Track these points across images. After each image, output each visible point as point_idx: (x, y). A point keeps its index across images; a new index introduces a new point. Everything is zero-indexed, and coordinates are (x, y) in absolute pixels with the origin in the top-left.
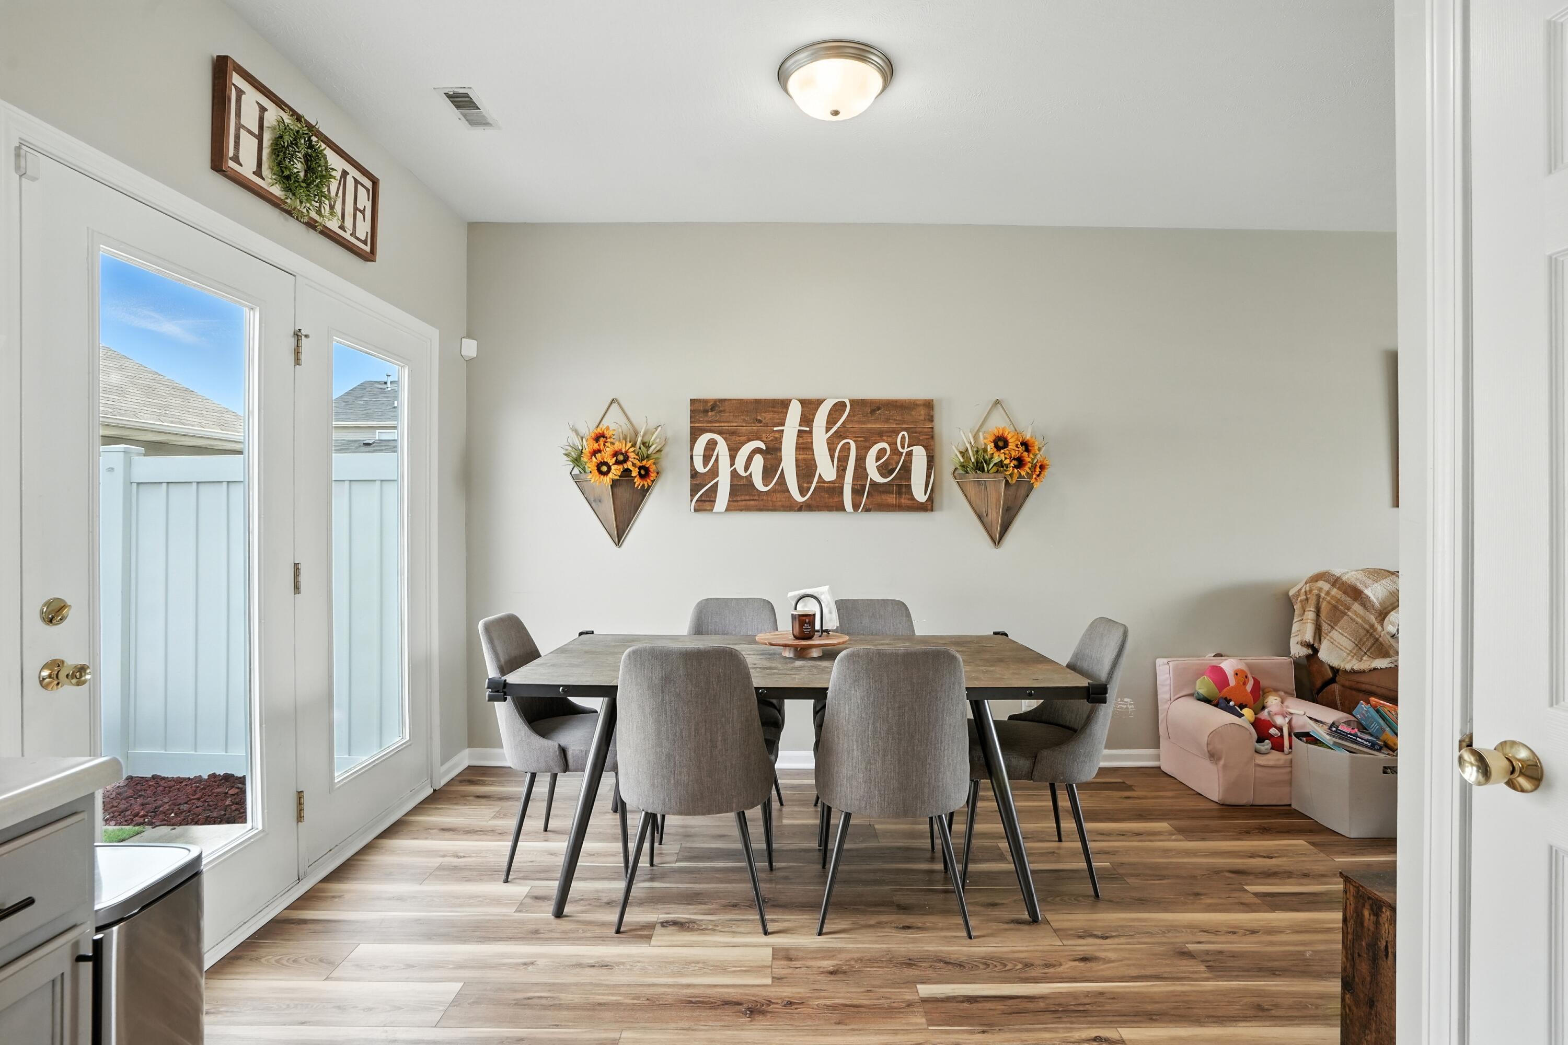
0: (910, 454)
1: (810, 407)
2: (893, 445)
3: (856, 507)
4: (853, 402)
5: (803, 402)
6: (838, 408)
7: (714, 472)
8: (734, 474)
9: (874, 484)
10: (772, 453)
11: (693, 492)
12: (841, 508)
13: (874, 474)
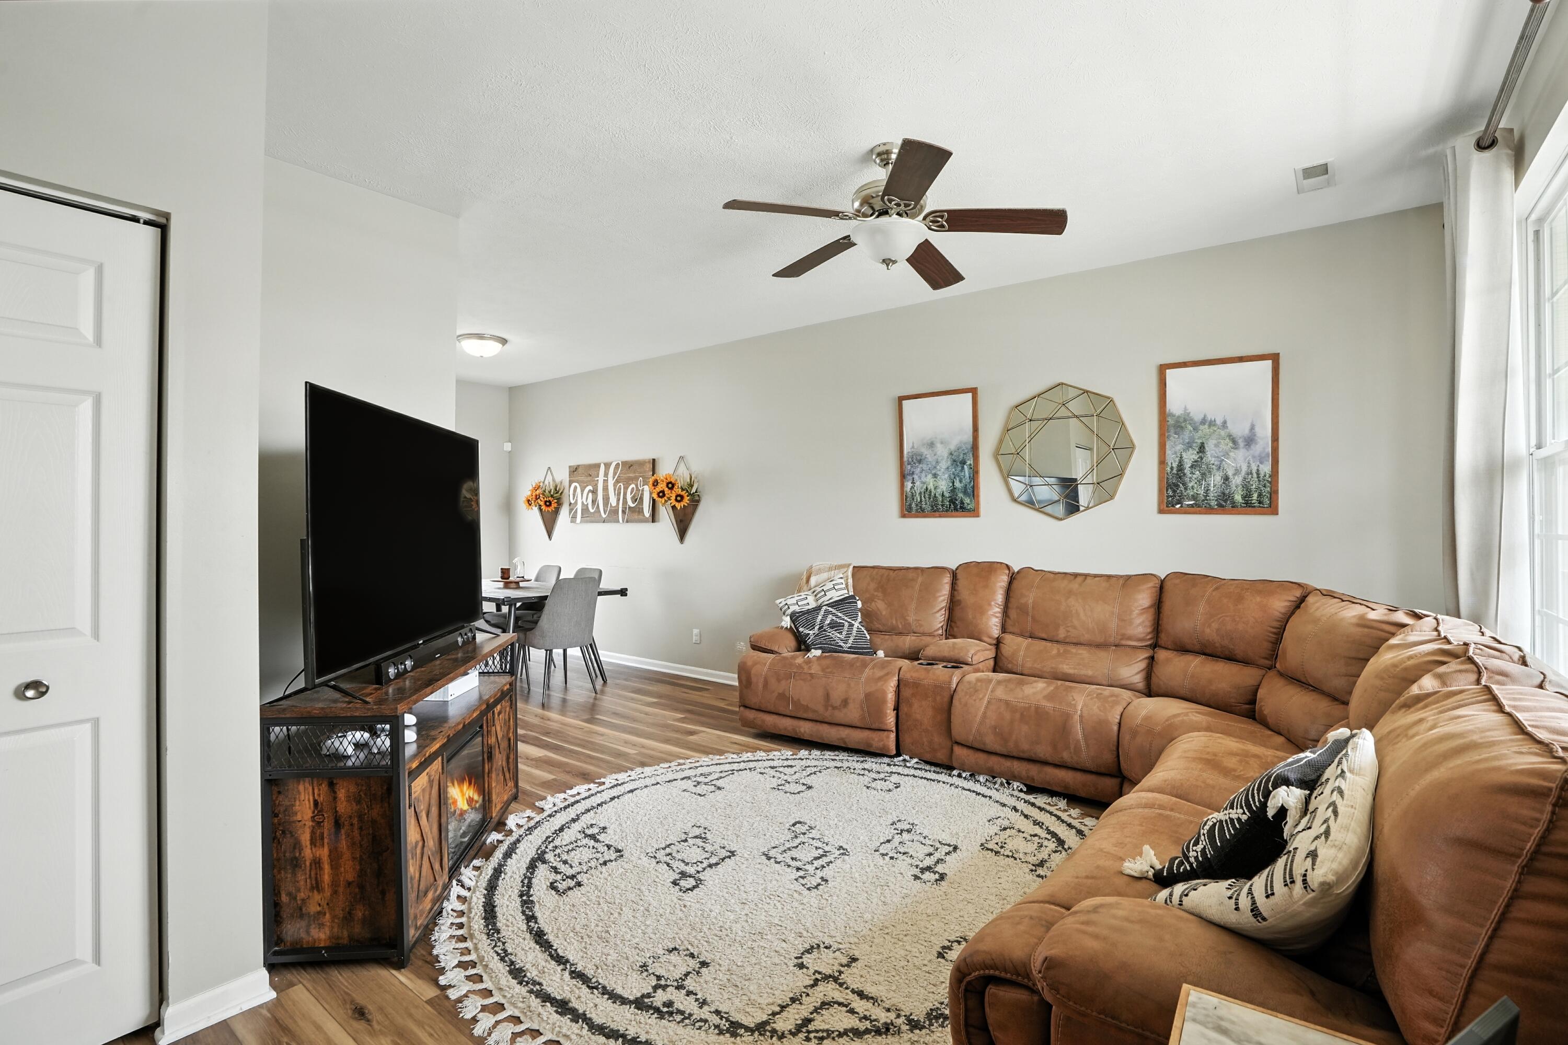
0: (643, 490)
1: (607, 466)
2: (637, 486)
3: (623, 521)
4: (622, 462)
5: (605, 464)
6: (618, 464)
7: (576, 503)
8: (583, 502)
9: (630, 507)
10: (594, 492)
11: (570, 513)
12: (618, 522)
13: (630, 503)
